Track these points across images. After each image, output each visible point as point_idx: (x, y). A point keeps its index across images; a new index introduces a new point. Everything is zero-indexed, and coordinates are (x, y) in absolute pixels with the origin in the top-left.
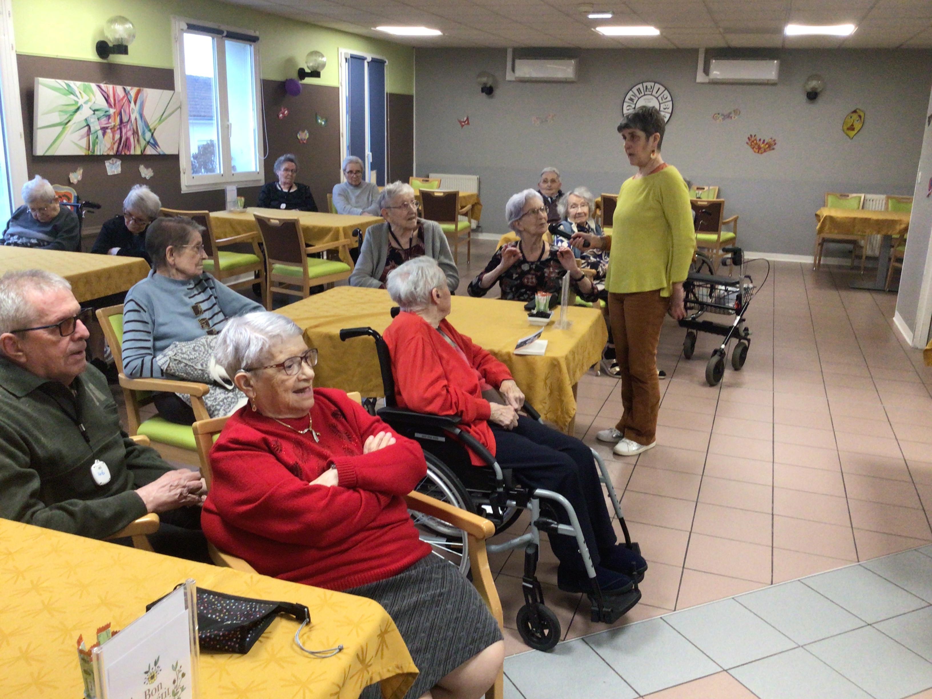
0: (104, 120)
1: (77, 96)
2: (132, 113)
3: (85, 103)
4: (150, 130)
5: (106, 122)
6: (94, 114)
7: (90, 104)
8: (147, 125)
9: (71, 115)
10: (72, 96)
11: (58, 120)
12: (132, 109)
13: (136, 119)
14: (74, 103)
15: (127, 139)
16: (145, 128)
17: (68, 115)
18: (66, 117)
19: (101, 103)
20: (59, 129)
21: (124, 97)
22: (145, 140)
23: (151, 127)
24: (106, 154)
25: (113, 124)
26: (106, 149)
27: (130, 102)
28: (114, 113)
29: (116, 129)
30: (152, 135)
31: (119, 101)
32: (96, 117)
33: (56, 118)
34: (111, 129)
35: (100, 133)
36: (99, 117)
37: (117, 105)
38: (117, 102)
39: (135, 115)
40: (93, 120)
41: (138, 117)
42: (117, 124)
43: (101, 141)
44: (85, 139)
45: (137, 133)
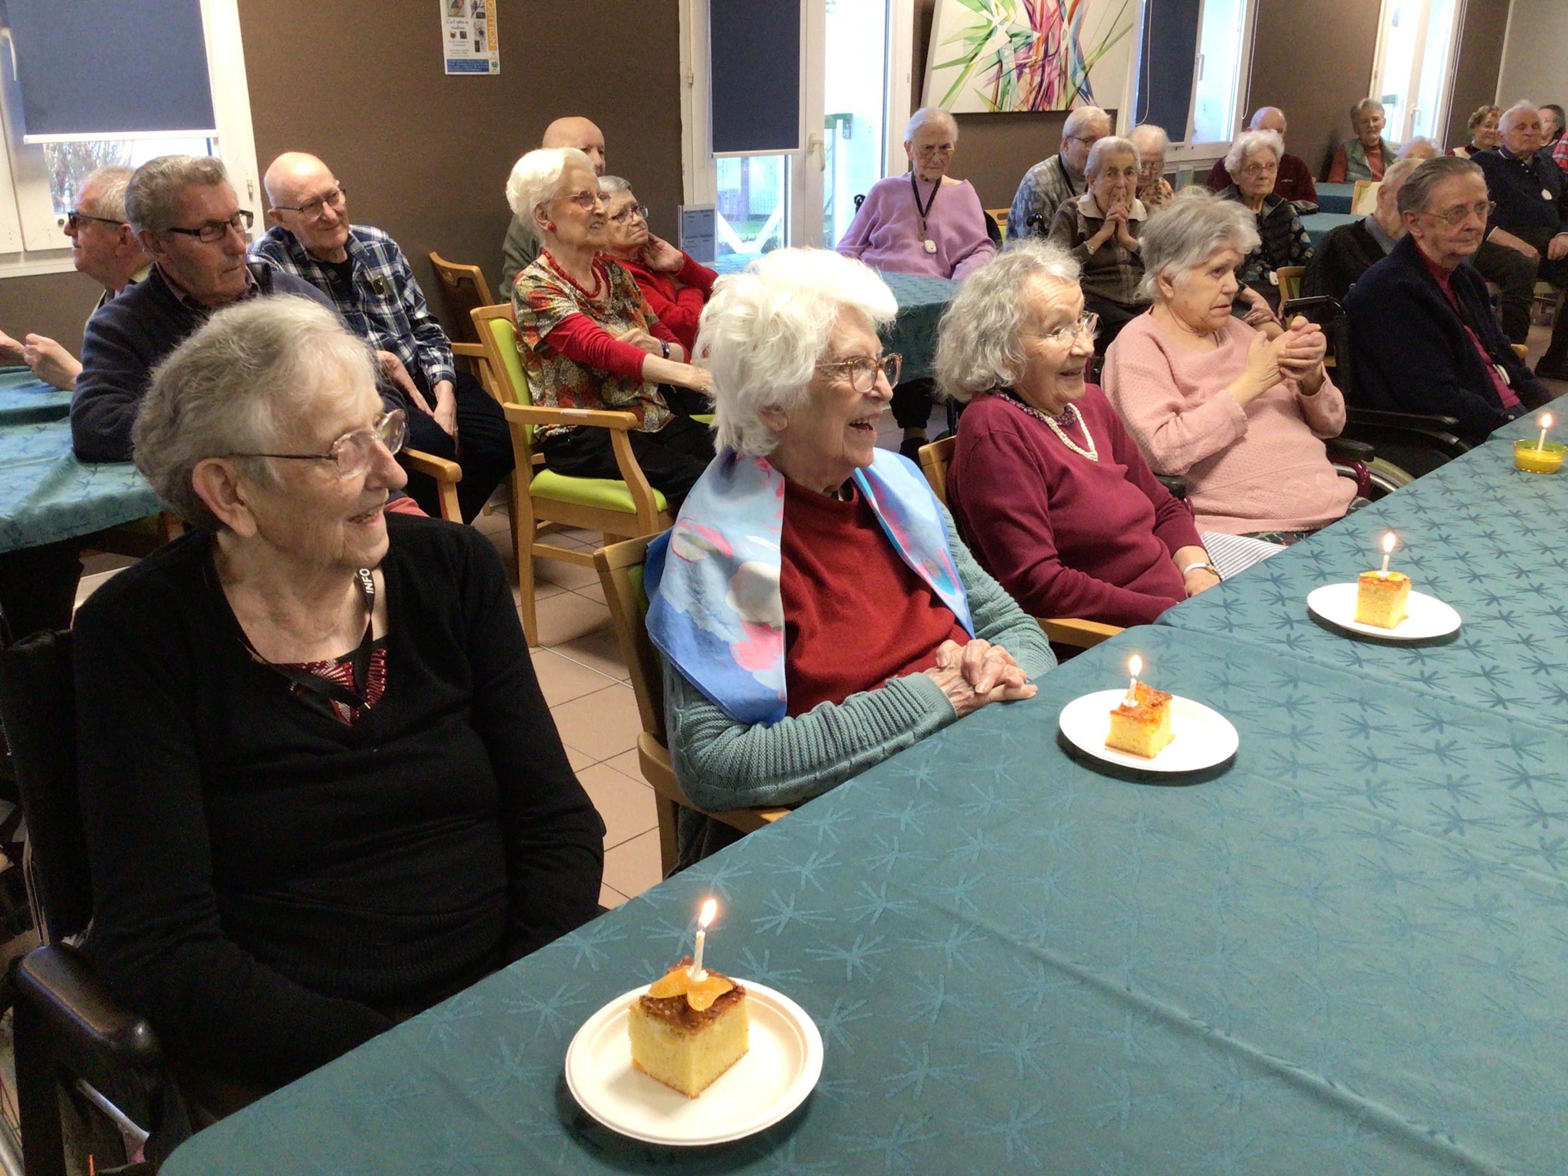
0: (1023, 51)
1: (991, 13)
2: (1063, 39)
3: (1001, 23)
4: (1084, 68)
5: (1025, 56)
6: (1011, 42)
7: (1007, 25)
8: (1080, 59)
9: (980, 45)
10: (985, 12)
11: (961, 55)
12: (1064, 31)
13: (1067, 49)
14: (986, 23)
15: (1051, 84)
16: (1077, 65)
17: (976, 44)
18: (973, 47)
19: (1023, 22)
20: (961, 68)
21: (1055, 11)
22: (1074, 84)
23: (1087, 62)
24: (1017, 110)
25: (1034, 58)
26: (1018, 102)
27: (1062, 19)
28: (1039, 39)
29: (1037, 66)
30: (1086, 75)
31: (1048, 18)
32: (1012, 47)
33: (959, 50)
34: (1030, 67)
35: (1014, 74)
36: (1016, 46)
37: (1044, 25)
38: (1044, 19)
39: (1066, 42)
40: (1008, 53)
41: (1071, 46)
42: (1040, 58)
43: (1014, 89)
44: (992, 86)
45: (1065, 73)
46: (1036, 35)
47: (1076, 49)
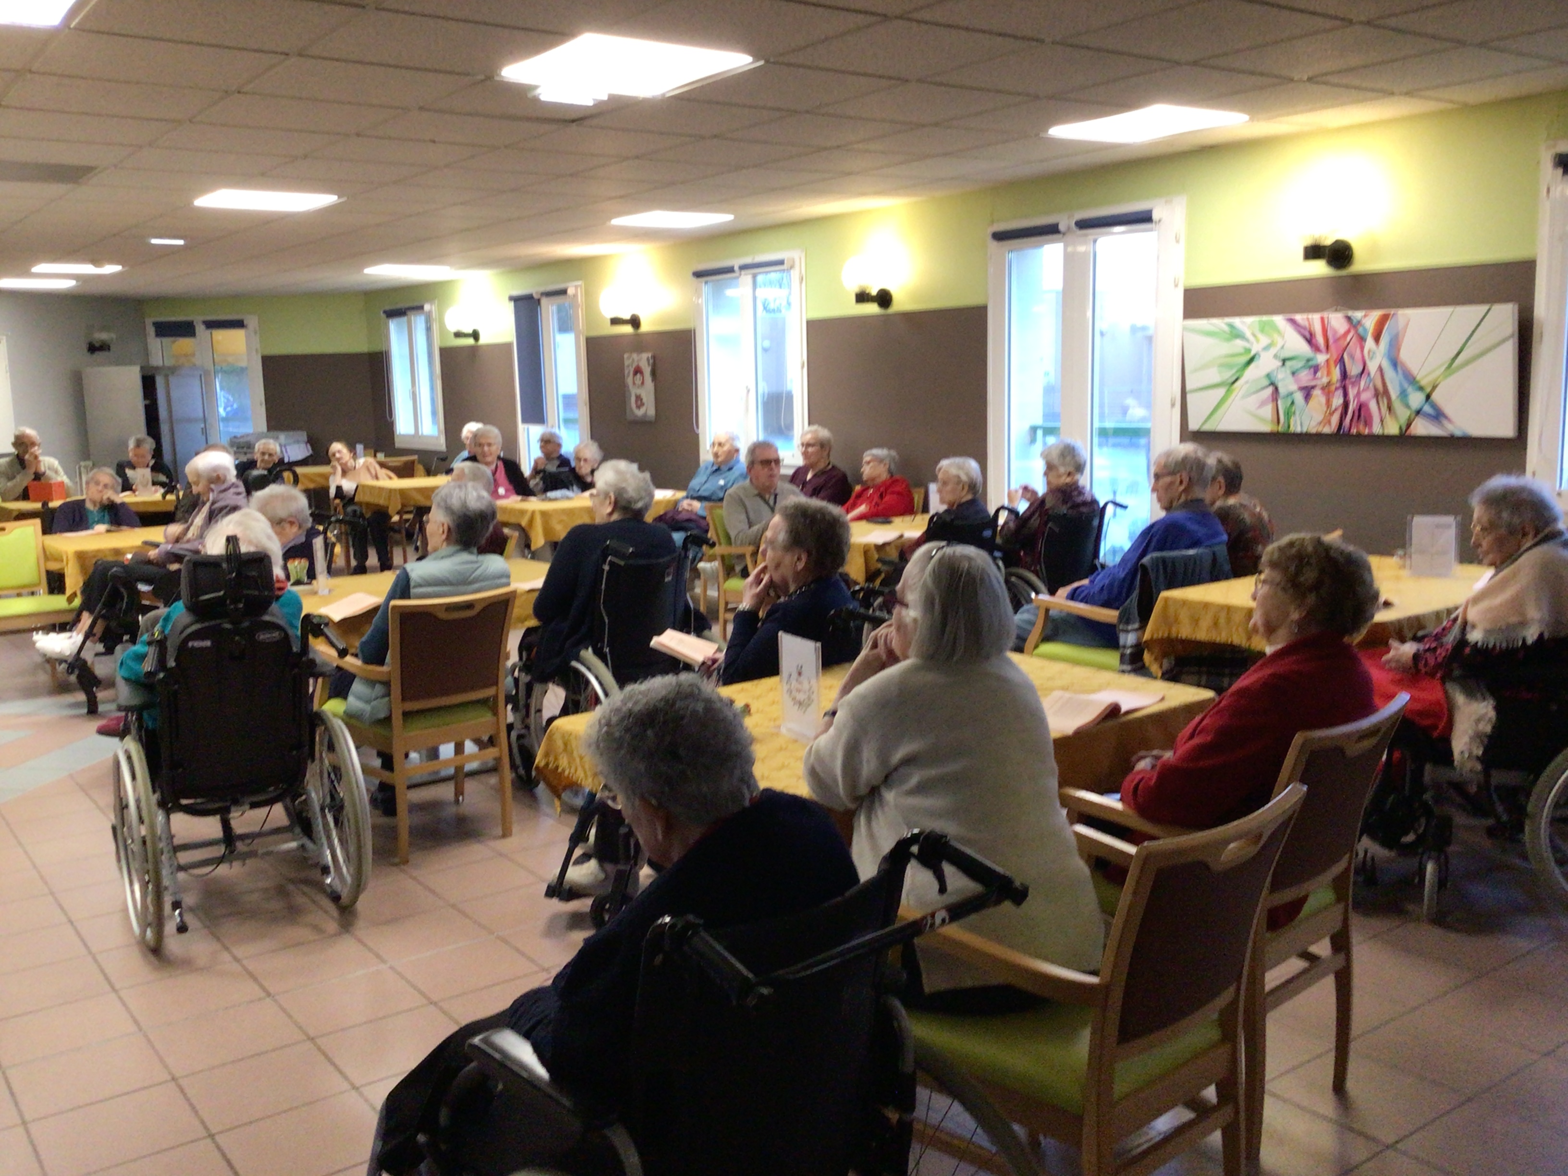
0: (1305, 374)
1: (1249, 341)
2: (1371, 359)
3: (1267, 348)
4: (1421, 389)
5: (1310, 377)
6: (1284, 364)
7: (1273, 351)
8: (1410, 379)
9: (1240, 370)
10: (1239, 342)
11: (1218, 379)
12: (1369, 352)
13: (1380, 369)
14: (1243, 350)
15: (1362, 408)
16: (1406, 385)
18: (1233, 372)
19: (1298, 346)
20: (1221, 392)
21: (1348, 332)
22: (1408, 406)
23: (1423, 383)
24: (1314, 431)
25: (1325, 380)
26: (1313, 423)
27: (1362, 339)
28: (1327, 361)
29: (1333, 388)
30: (1428, 397)
31: (1337, 340)
32: (1288, 370)
33: (1214, 376)
34: (1323, 389)
35: (1299, 397)
36: (1294, 369)
37: (1332, 347)
38: (1331, 341)
39: (1376, 363)
40: (1282, 376)
41: (1387, 366)
42: (1335, 380)
43: (1303, 411)
44: (1269, 408)
45: (1386, 392)
47: (1399, 369)
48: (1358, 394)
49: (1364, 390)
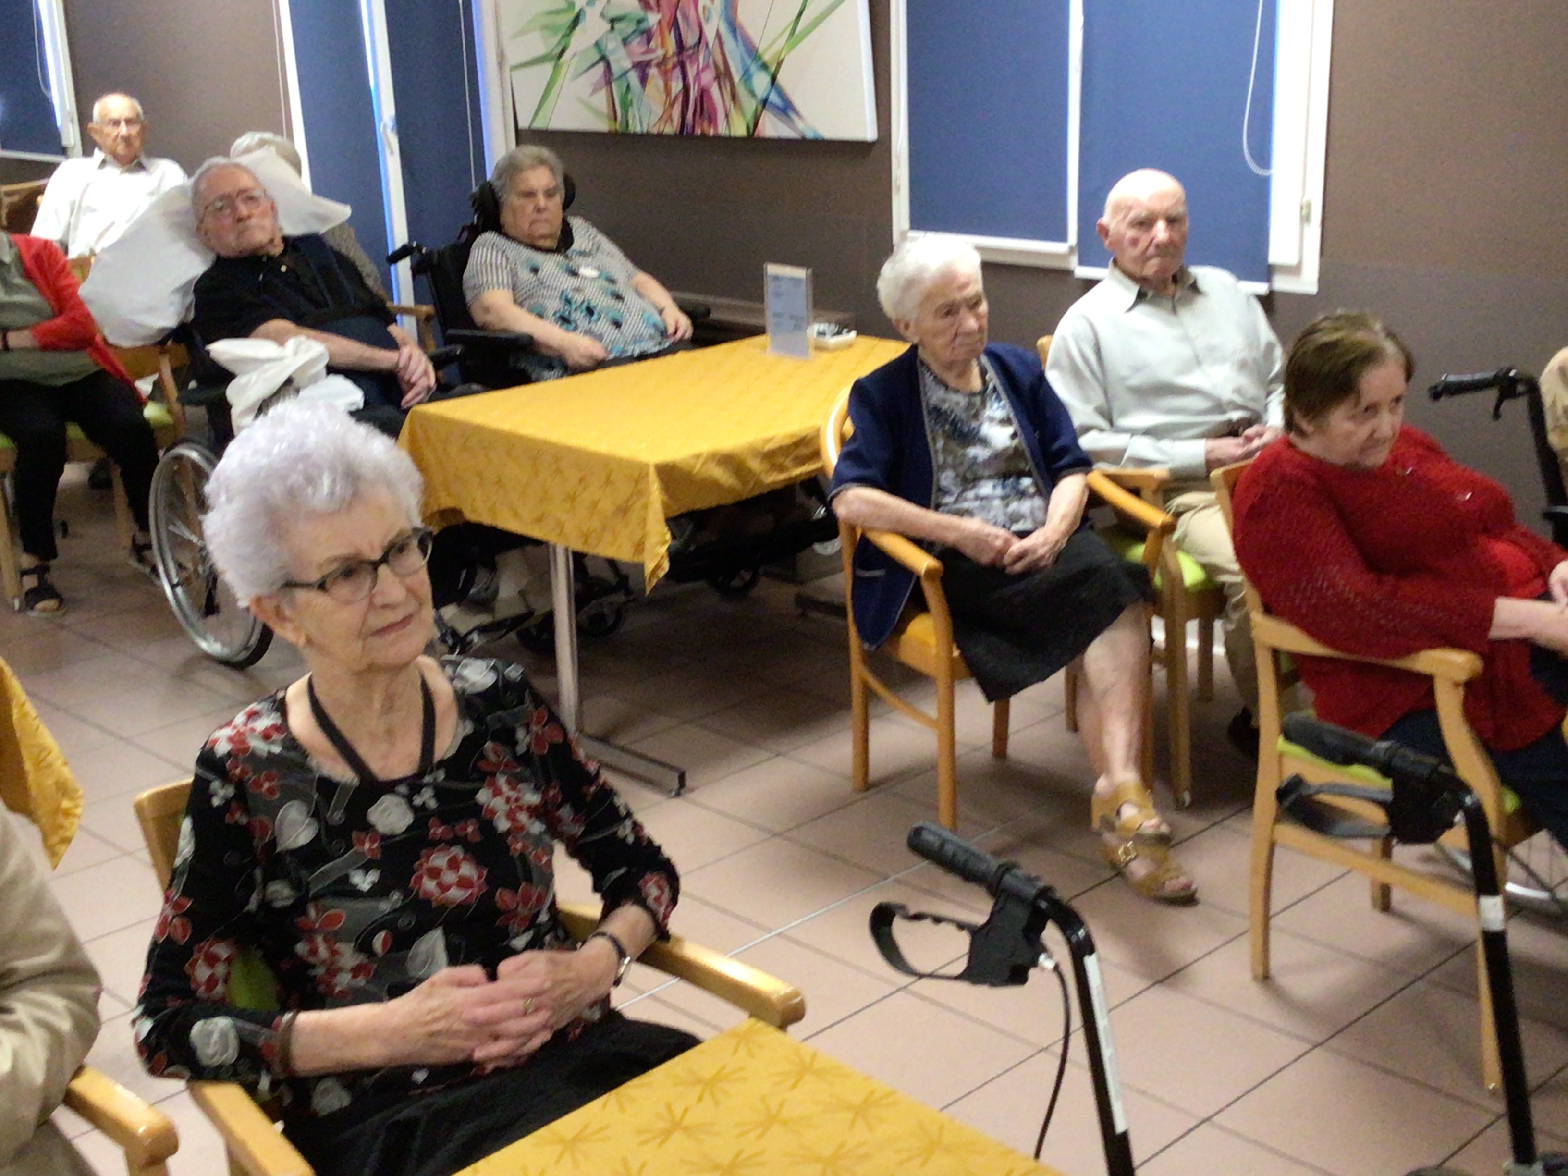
0: (637, 43)
2: (707, 20)
4: (765, 67)
5: (643, 49)
6: (612, 28)
7: (599, 7)
8: (752, 51)
11: (541, 49)
12: (704, 8)
13: (718, 36)
15: (704, 93)
16: (748, 61)
17: (559, 37)
20: (547, 69)
22: (753, 94)
23: (767, 57)
24: (655, 131)
25: (660, 53)
26: (654, 119)
28: (660, 22)
29: (670, 65)
30: (774, 79)
32: (617, 37)
34: (659, 65)
35: (634, 78)
36: (625, 35)
39: (713, 26)
40: (613, 45)
41: (725, 31)
42: (670, 52)
43: (640, 100)
44: (603, 94)
45: (728, 74)
46: (653, 19)
47: (739, 38)
48: (698, 74)
49: (703, 69)
